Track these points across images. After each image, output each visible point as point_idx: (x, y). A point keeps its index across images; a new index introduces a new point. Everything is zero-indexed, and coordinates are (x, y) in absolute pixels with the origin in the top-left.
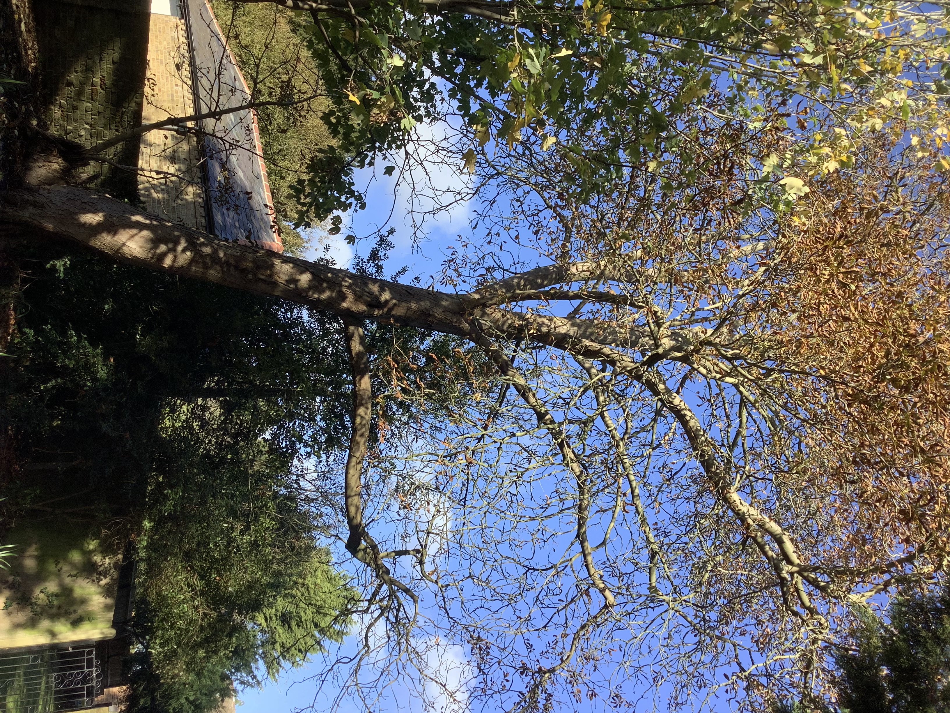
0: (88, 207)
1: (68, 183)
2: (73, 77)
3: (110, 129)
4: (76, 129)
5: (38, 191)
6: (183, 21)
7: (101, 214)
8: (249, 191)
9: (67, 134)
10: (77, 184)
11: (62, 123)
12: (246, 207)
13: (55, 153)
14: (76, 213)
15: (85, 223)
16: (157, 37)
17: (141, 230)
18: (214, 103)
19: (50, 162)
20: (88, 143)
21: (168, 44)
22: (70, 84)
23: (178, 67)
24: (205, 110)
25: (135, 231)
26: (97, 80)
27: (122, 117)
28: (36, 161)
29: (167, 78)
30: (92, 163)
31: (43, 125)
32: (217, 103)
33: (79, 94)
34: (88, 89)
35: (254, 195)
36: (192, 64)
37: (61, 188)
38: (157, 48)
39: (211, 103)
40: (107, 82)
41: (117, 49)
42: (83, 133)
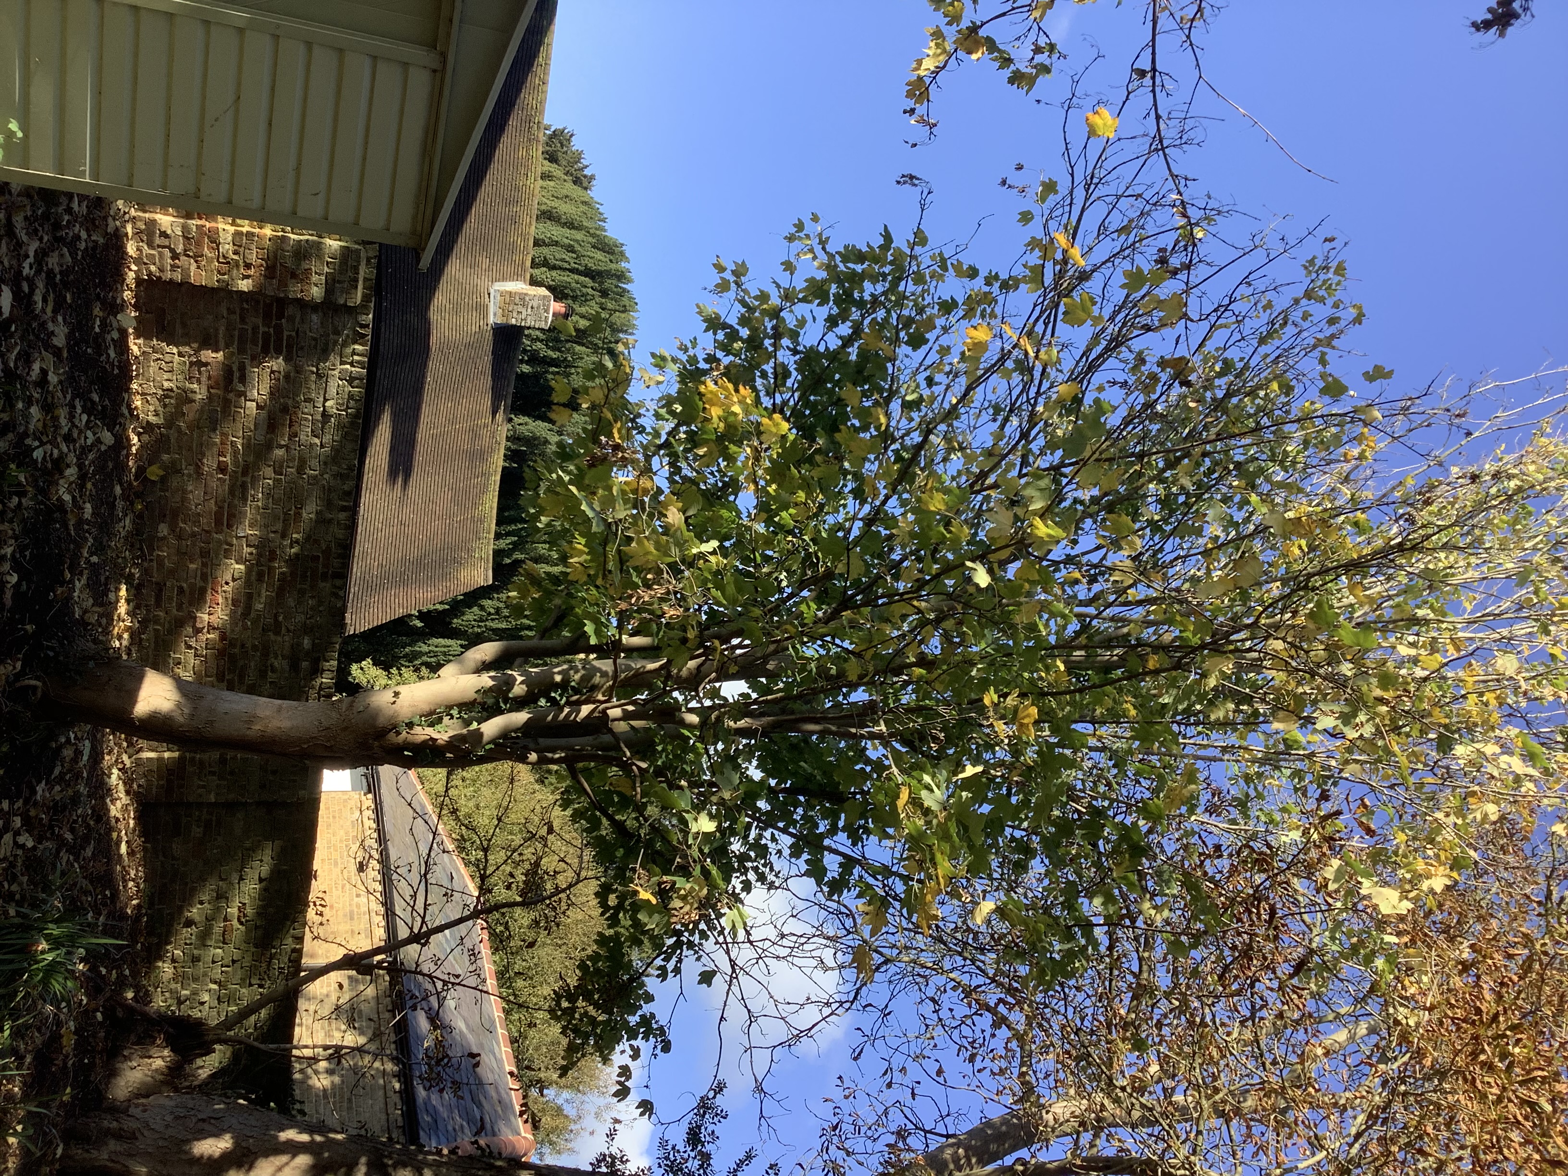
0: (206, 1126)
1: (176, 1090)
2: (195, 912)
3: (251, 985)
4: (195, 993)
5: (125, 1111)
6: (370, 796)
7: (228, 1137)
8: (475, 1051)
9: (180, 1002)
10: (191, 1089)
11: (173, 986)
12: (472, 1081)
13: (158, 1042)
14: (188, 1141)
15: (202, 1157)
16: (328, 826)
17: (294, 1156)
18: (419, 919)
19: (150, 1057)
20: (214, 1013)
21: (347, 833)
22: (189, 923)
23: (361, 868)
24: (403, 933)
25: (284, 1158)
26: (233, 911)
27: (269, 963)
28: (128, 1058)
29: (343, 886)
30: (217, 1047)
31: (144, 997)
32: (423, 918)
33: (204, 937)
34: (218, 928)
35: (485, 1059)
36: (384, 860)
37: (166, 1100)
38: (329, 842)
39: (413, 918)
40: (249, 911)
41: (267, 859)
42: (206, 997)
